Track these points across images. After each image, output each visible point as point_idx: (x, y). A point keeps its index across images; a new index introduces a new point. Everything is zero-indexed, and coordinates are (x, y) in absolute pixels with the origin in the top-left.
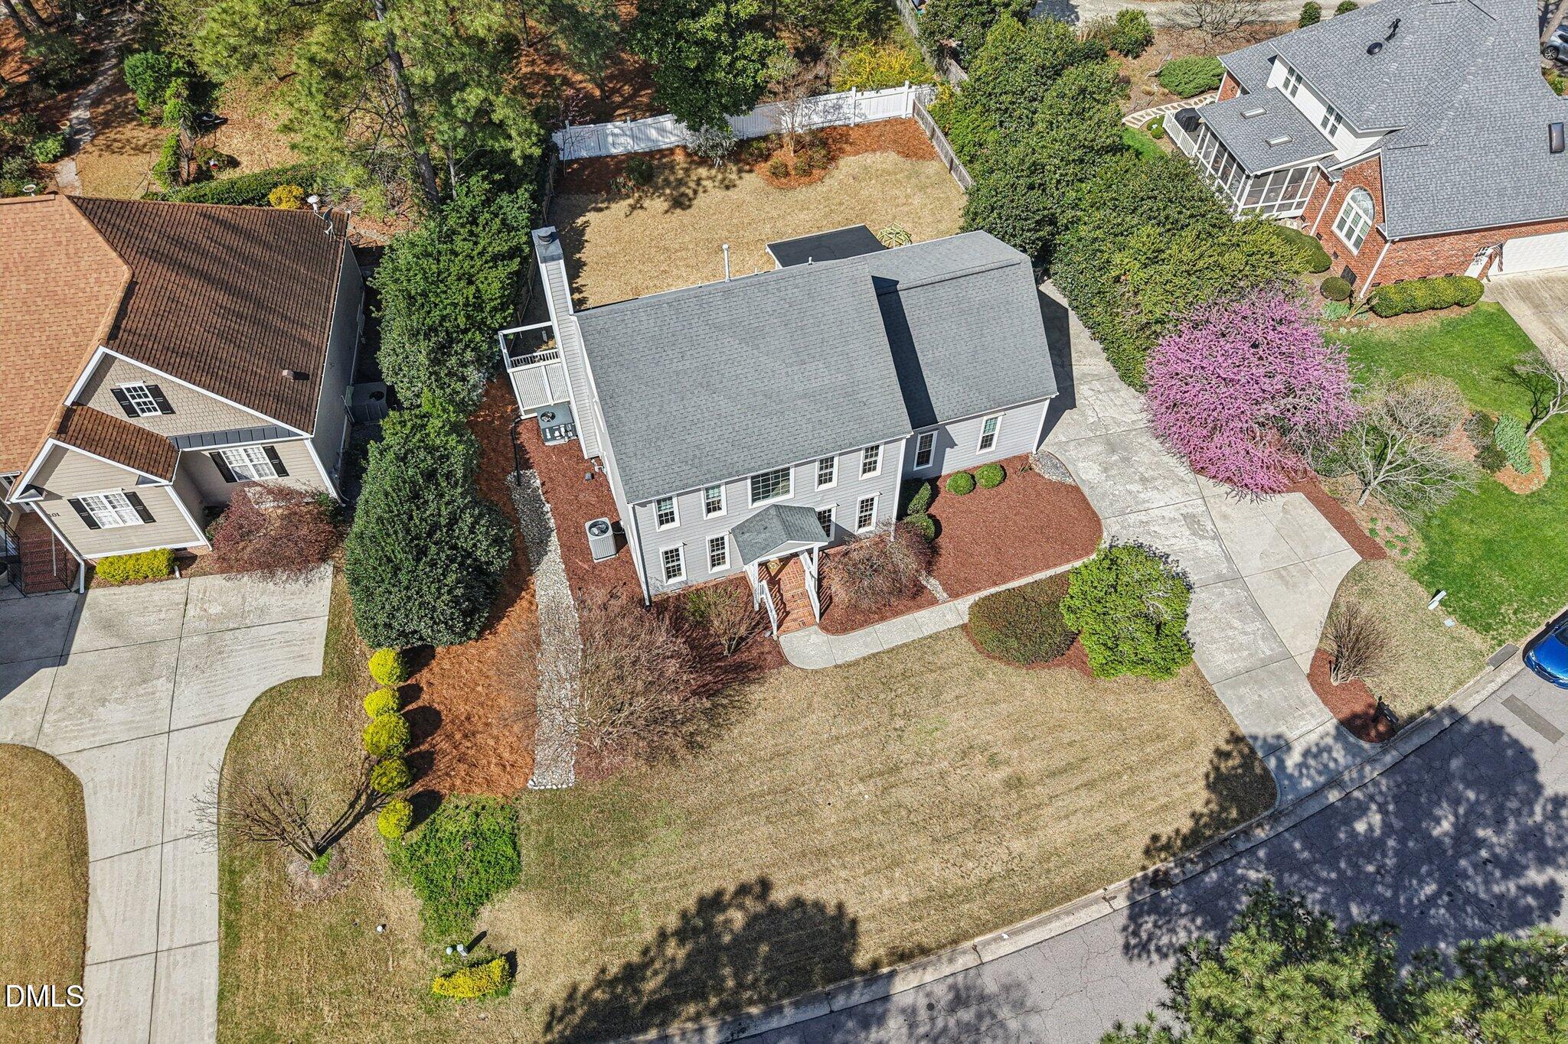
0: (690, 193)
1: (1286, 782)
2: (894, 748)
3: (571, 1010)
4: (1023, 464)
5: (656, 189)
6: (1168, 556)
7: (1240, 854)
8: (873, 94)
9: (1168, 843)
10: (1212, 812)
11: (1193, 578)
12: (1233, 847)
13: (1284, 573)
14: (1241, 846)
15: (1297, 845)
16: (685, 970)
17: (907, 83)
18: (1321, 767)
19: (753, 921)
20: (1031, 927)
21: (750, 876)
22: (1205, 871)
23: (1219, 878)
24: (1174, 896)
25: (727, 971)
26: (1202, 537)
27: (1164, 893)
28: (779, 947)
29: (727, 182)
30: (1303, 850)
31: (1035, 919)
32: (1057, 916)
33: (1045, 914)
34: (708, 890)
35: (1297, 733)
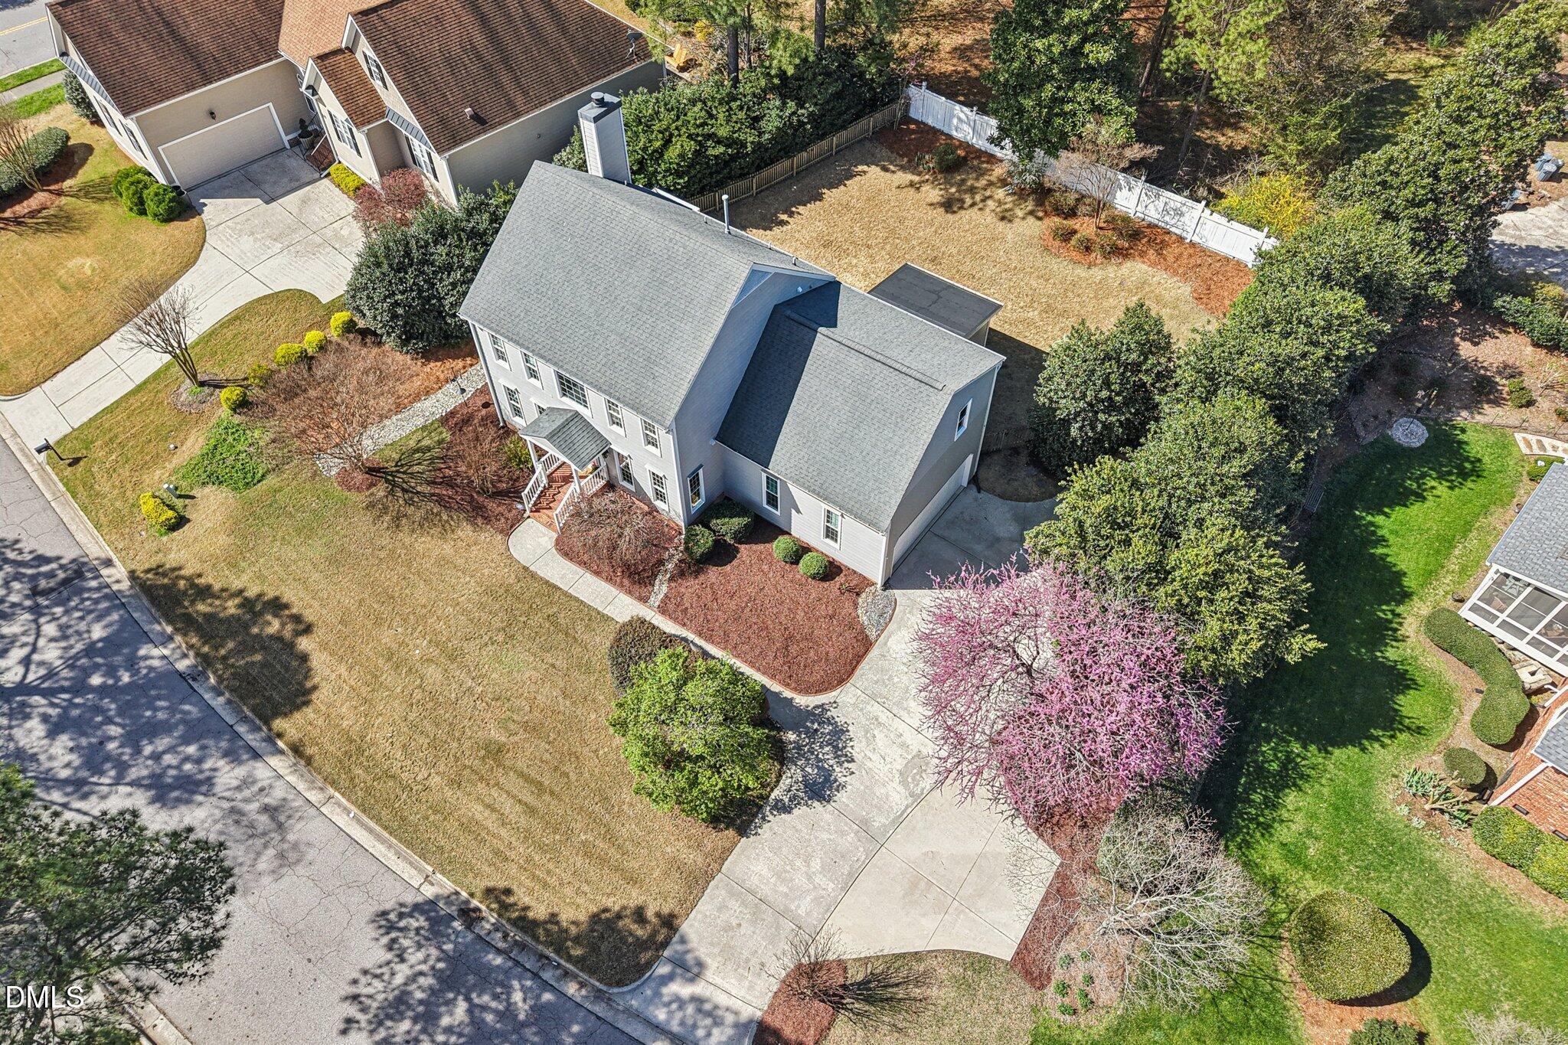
0: (968, 201)
1: (649, 992)
4: (858, 586)
7: (536, 976)
8: (1224, 220)
9: (511, 905)
10: (566, 931)
12: (542, 967)
14: (547, 975)
15: (576, 1028)
16: (221, 620)
17: (1266, 230)
18: (690, 1022)
19: (278, 638)
20: (371, 831)
22: (499, 951)
23: (498, 966)
24: (457, 933)
25: (231, 645)
27: (457, 925)
28: (264, 665)
29: (1007, 214)
30: (573, 1035)
31: (378, 829)
32: (390, 847)
33: (386, 835)
35: (718, 981)
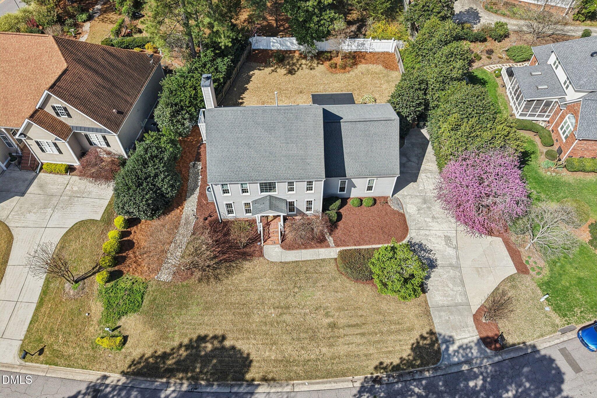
0: (296, 69)
1: (446, 356)
2: (290, 299)
3: (139, 363)
4: (385, 200)
5: (284, 65)
6: (432, 251)
7: (414, 380)
8: (379, 41)
9: (386, 366)
10: (409, 359)
11: (439, 262)
12: (413, 376)
13: (479, 269)
14: (417, 376)
15: (441, 383)
16: (184, 361)
17: (393, 39)
18: (464, 354)
19: (215, 349)
20: (318, 383)
21: (219, 332)
22: (397, 382)
23: (402, 387)
24: (380, 388)
25: (198, 365)
26: (449, 247)
27: (377, 386)
28: (220, 362)
29: (311, 67)
30: (442, 386)
31: (321, 380)
32: (330, 382)
33: (325, 380)
34: (203, 333)
35: (460, 337)
